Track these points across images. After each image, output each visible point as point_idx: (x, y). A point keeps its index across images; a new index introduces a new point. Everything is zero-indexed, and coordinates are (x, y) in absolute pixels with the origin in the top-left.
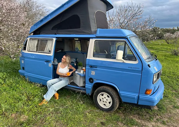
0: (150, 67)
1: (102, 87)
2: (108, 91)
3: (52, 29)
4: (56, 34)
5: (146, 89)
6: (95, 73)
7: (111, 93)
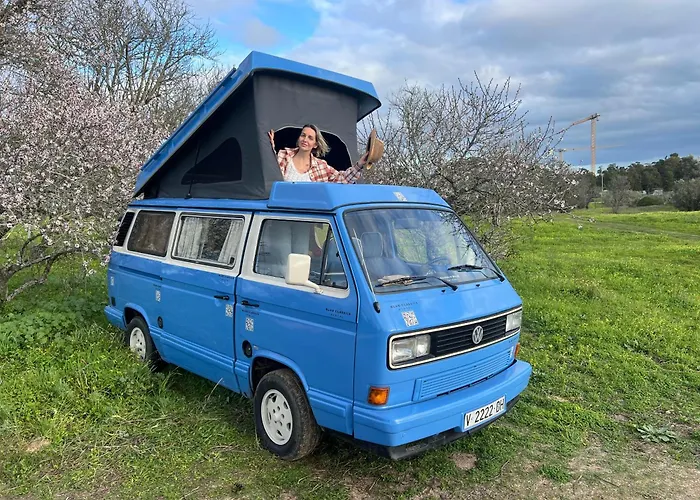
0: (379, 312)
1: (277, 372)
2: (282, 383)
3: (183, 183)
4: (188, 198)
5: (368, 386)
6: (254, 325)
7: (289, 392)
